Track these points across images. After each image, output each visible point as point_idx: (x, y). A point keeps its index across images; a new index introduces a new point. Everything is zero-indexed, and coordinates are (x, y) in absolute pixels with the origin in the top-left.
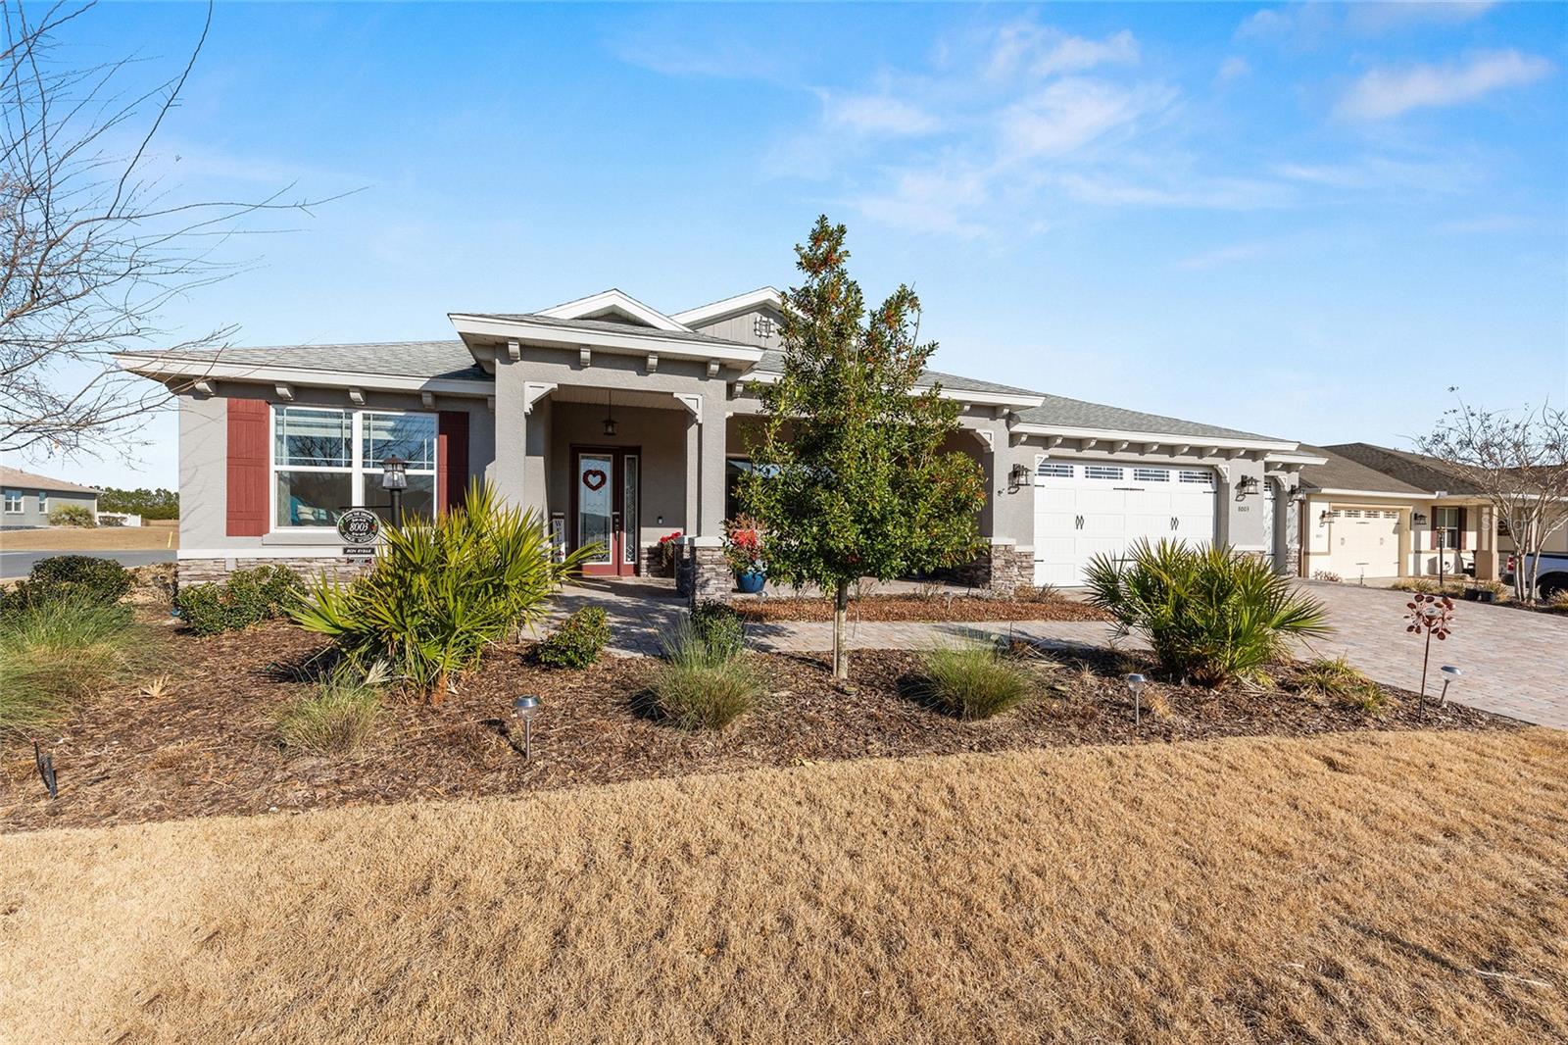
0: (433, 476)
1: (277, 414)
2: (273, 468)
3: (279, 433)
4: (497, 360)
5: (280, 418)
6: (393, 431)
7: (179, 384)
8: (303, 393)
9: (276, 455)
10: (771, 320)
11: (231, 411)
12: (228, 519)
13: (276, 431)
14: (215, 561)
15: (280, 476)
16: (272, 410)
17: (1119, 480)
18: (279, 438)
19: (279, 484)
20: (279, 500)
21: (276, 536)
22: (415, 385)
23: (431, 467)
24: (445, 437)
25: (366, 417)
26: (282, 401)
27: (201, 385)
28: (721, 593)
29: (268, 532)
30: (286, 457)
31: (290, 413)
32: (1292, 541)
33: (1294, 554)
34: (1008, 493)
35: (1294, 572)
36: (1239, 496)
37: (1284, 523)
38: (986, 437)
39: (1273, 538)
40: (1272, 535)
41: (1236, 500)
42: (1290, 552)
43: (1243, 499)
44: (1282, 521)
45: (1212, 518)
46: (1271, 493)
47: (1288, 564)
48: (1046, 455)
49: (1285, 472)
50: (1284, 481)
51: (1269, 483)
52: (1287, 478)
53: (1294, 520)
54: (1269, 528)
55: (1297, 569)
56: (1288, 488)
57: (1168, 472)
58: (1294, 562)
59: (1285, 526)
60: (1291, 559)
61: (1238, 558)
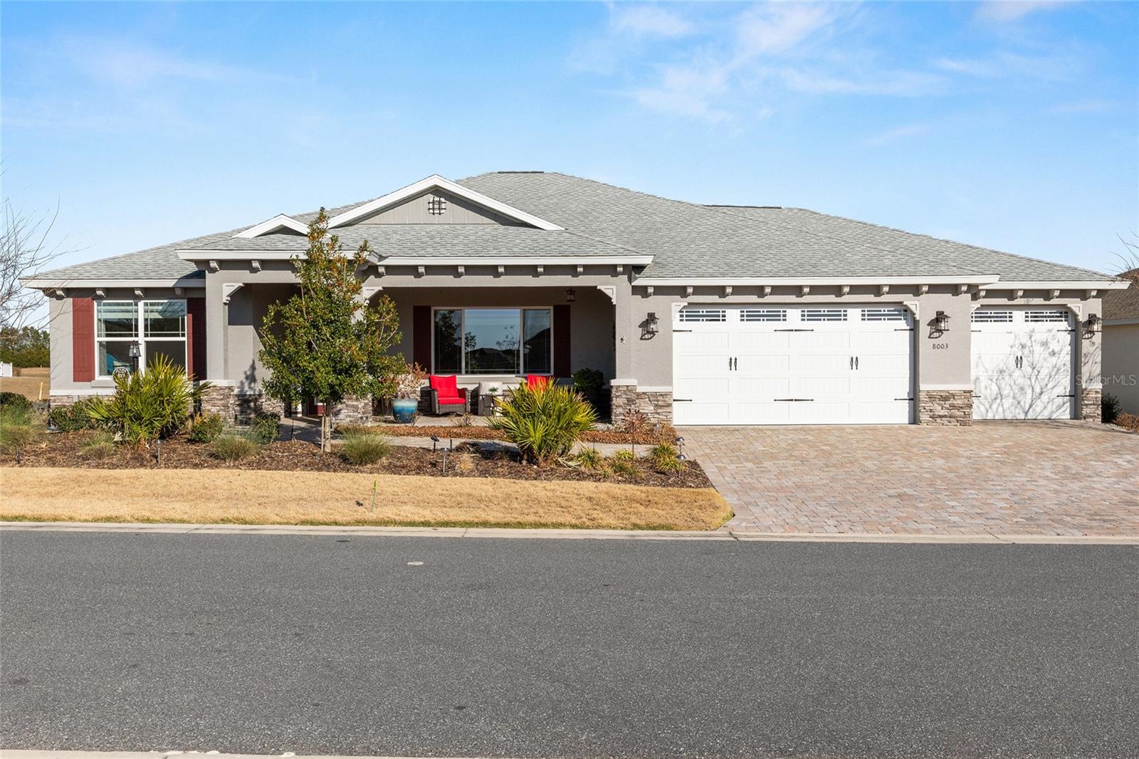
0: (184, 342)
1: (98, 305)
2: (97, 339)
3: (100, 317)
4: (207, 272)
5: (100, 308)
6: (160, 312)
7: (50, 292)
8: (111, 292)
9: (98, 331)
10: (443, 200)
11: (74, 305)
12: (74, 371)
13: (98, 316)
14: (68, 397)
15: (101, 344)
16: (95, 304)
17: (782, 322)
18: (99, 320)
19: (100, 350)
20: (100, 359)
21: (100, 382)
22: (170, 284)
23: (183, 335)
24: (191, 315)
25: (146, 304)
26: (100, 298)
27: (59, 293)
28: (350, 419)
29: (94, 379)
30: (104, 332)
31: (105, 304)
32: (1090, 379)
33: (1094, 395)
34: (641, 339)
35: (1095, 416)
36: (933, 333)
37: (1081, 359)
38: (609, 293)
39: (1071, 376)
40: (1069, 373)
41: (929, 337)
42: (1085, 392)
43: (940, 336)
44: (1079, 357)
45: (908, 357)
46: (1068, 324)
47: (1084, 407)
48: (684, 302)
49: (1079, 299)
50: (1076, 310)
51: (1065, 313)
52: (1081, 305)
53: (1095, 355)
54: (1064, 364)
55: (1100, 413)
56: (1083, 318)
57: (846, 311)
58: (1094, 404)
59: (1081, 362)
60: (1088, 401)
61: (931, 397)
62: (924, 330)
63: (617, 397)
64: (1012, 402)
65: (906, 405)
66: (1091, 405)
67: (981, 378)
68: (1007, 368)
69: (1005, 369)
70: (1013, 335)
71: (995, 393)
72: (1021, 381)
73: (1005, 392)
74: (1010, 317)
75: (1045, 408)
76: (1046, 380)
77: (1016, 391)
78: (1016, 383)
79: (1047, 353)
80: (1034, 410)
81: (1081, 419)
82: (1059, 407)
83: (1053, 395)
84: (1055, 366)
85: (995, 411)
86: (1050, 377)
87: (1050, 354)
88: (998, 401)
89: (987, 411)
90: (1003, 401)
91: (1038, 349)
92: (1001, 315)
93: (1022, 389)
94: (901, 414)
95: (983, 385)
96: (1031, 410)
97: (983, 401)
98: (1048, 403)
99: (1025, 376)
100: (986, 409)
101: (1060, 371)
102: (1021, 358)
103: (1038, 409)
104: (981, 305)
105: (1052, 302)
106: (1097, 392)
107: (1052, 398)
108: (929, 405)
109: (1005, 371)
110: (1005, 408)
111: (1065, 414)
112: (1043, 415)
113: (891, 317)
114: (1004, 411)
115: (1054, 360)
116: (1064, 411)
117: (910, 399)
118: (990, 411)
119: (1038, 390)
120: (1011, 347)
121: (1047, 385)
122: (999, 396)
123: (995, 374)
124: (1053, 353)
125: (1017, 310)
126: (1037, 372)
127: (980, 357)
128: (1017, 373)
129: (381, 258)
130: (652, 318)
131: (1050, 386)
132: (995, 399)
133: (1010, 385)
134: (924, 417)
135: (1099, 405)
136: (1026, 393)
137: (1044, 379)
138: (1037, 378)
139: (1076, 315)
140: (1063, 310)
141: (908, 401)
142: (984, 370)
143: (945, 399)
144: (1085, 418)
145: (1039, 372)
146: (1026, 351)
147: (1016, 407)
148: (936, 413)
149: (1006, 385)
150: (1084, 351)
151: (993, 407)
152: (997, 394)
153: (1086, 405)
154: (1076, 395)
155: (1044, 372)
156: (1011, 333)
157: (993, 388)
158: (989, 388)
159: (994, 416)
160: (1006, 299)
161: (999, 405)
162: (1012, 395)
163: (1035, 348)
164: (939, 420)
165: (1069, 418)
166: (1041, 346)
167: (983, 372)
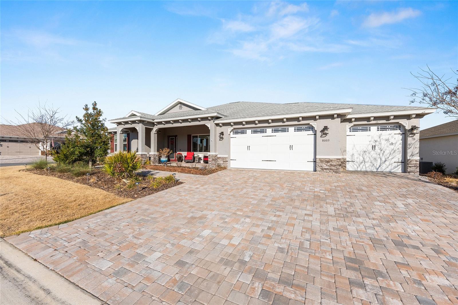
2: (115, 143)
10: (182, 105)
13: (115, 138)
16: (114, 135)
17: (265, 133)
23: (127, 142)
24: (127, 137)
29: (114, 152)
32: (412, 155)
33: (415, 162)
34: (220, 140)
35: (415, 172)
36: (322, 135)
37: (407, 146)
38: (208, 126)
39: (402, 154)
40: (401, 152)
41: (321, 137)
42: (409, 161)
43: (325, 136)
44: (406, 145)
45: (313, 145)
46: (400, 131)
47: (408, 167)
48: (232, 128)
49: (406, 120)
50: (404, 125)
51: (399, 126)
52: (407, 122)
53: (415, 144)
54: (398, 149)
55: (418, 170)
56: (408, 127)
57: (288, 128)
58: (414, 166)
59: (407, 148)
60: (411, 165)
61: (321, 161)
62: (319, 134)
63: (210, 158)
64: (370, 164)
65: (312, 164)
66: (413, 166)
67: (355, 154)
68: (367, 150)
69: (366, 150)
70: (371, 137)
71: (362, 160)
72: (375, 156)
73: (366, 160)
74: (369, 129)
75: (387, 167)
76: (388, 156)
77: (372, 160)
78: (372, 156)
79: (388, 144)
80: (381, 168)
81: (407, 173)
82: (395, 167)
83: (391, 162)
84: (393, 150)
85: (361, 168)
86: (390, 154)
87: (390, 144)
88: (363, 164)
89: (358, 168)
90: (366, 163)
91: (383, 142)
92: (365, 129)
93: (375, 159)
94: (310, 167)
95: (356, 157)
96: (380, 168)
97: (356, 163)
98: (389, 165)
99: (376, 154)
100: (357, 167)
101: (396, 152)
102: (375, 146)
103: (384, 168)
104: (354, 125)
105: (390, 121)
106: (416, 161)
107: (391, 163)
108: (320, 164)
109: (366, 152)
110: (366, 167)
111: (399, 170)
112: (386, 170)
113: (306, 130)
114: (366, 168)
115: (392, 147)
116: (398, 169)
117: (314, 162)
118: (359, 167)
119: (383, 159)
120: (370, 142)
121: (388, 158)
122: (364, 161)
123: (361, 152)
124: (392, 144)
125: (373, 126)
126: (383, 152)
127: (354, 146)
128: (373, 152)
129: (154, 120)
130: (222, 133)
131: (390, 158)
132: (362, 163)
133: (369, 157)
134: (318, 169)
135: (418, 167)
136: (377, 161)
137: (387, 155)
138: (383, 154)
139: (404, 127)
140: (398, 125)
141: (313, 162)
142: (356, 151)
143: (328, 162)
144: (409, 172)
145: (384, 152)
146: (377, 143)
147: (372, 167)
148: (323, 168)
149: (367, 157)
150: (409, 142)
151: (360, 166)
152: (363, 161)
153: (410, 167)
154: (405, 162)
155: (387, 152)
156: (370, 136)
157: (360, 158)
158: (358, 158)
159: (361, 170)
160: (366, 122)
161: (363, 165)
162: (370, 161)
163: (382, 142)
164: (325, 170)
165: (401, 172)
166: (385, 141)
167: (356, 152)
